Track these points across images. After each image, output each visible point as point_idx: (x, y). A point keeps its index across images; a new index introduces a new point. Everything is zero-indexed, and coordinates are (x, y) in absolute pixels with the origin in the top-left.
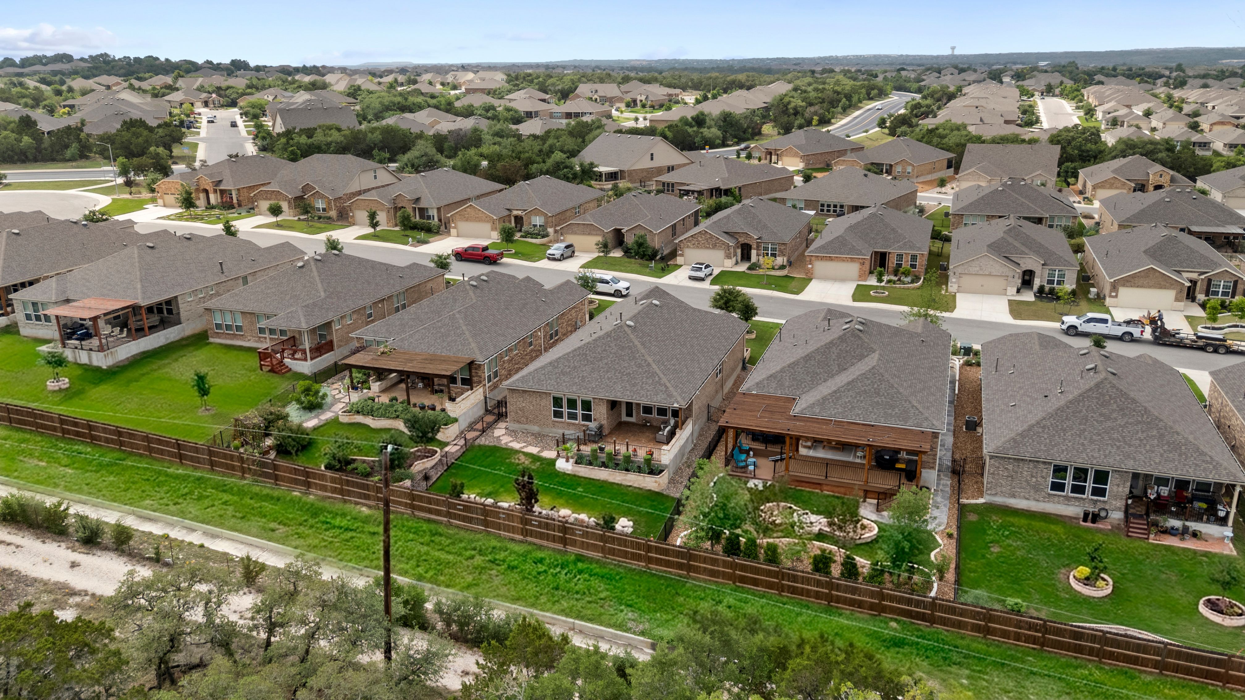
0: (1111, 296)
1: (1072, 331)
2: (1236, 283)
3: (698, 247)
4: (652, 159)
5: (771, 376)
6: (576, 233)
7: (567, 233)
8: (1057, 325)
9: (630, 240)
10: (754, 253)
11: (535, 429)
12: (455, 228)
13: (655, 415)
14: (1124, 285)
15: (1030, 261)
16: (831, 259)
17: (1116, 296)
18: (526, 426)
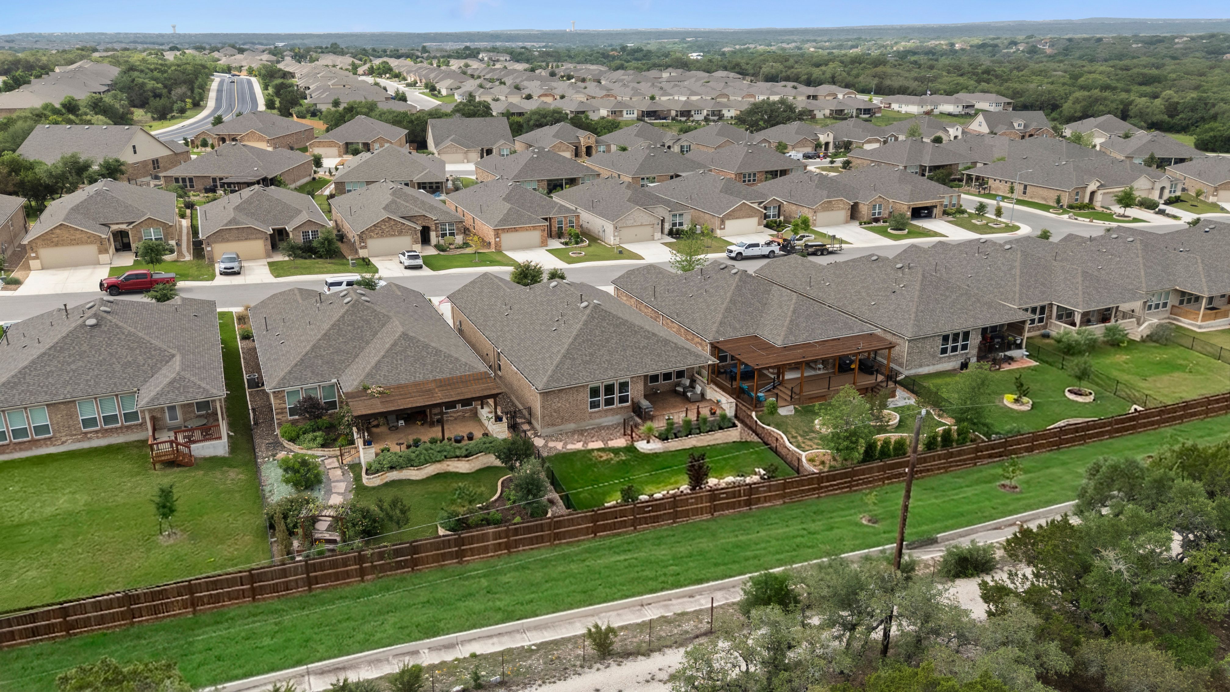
0: (721, 229)
1: (739, 257)
2: (779, 206)
3: (382, 236)
4: (135, 152)
5: (721, 323)
6: (228, 241)
7: (215, 242)
8: (724, 255)
9: (296, 238)
10: (433, 235)
11: (572, 426)
12: (37, 258)
13: (661, 381)
14: (728, 219)
15: (661, 209)
16: (516, 230)
17: (724, 228)
18: (561, 427)
